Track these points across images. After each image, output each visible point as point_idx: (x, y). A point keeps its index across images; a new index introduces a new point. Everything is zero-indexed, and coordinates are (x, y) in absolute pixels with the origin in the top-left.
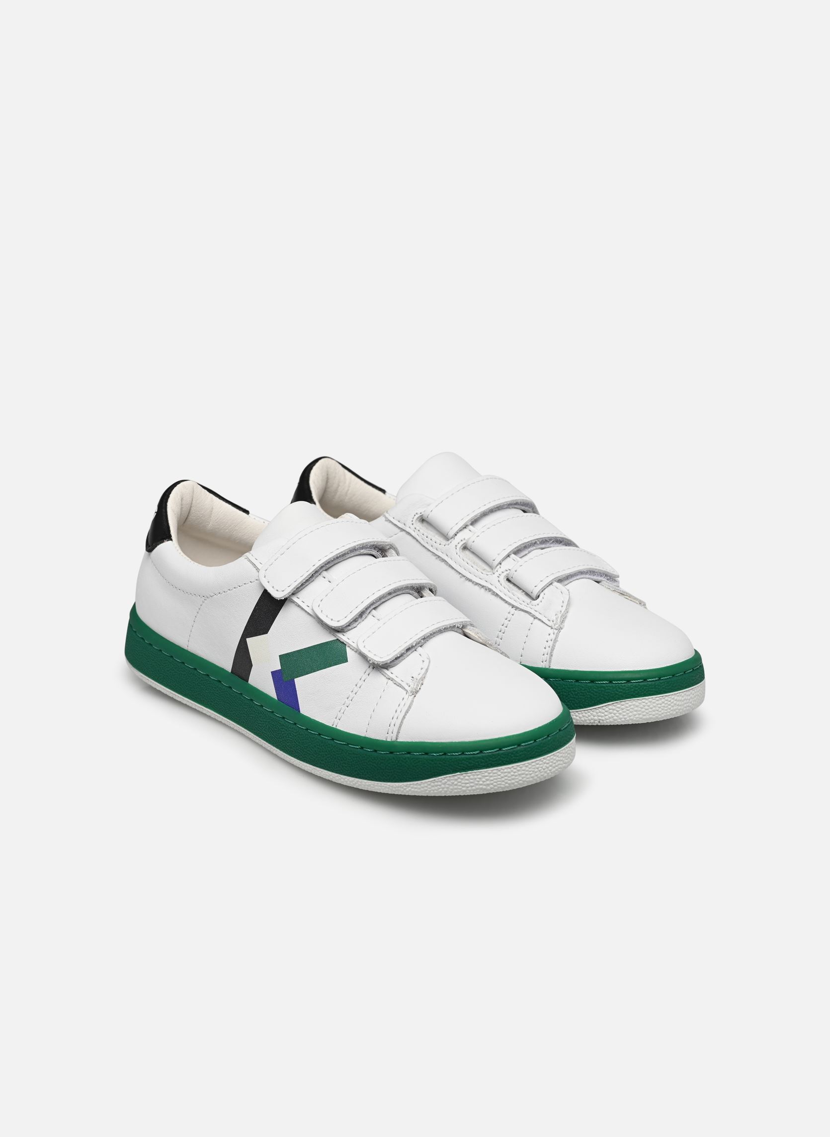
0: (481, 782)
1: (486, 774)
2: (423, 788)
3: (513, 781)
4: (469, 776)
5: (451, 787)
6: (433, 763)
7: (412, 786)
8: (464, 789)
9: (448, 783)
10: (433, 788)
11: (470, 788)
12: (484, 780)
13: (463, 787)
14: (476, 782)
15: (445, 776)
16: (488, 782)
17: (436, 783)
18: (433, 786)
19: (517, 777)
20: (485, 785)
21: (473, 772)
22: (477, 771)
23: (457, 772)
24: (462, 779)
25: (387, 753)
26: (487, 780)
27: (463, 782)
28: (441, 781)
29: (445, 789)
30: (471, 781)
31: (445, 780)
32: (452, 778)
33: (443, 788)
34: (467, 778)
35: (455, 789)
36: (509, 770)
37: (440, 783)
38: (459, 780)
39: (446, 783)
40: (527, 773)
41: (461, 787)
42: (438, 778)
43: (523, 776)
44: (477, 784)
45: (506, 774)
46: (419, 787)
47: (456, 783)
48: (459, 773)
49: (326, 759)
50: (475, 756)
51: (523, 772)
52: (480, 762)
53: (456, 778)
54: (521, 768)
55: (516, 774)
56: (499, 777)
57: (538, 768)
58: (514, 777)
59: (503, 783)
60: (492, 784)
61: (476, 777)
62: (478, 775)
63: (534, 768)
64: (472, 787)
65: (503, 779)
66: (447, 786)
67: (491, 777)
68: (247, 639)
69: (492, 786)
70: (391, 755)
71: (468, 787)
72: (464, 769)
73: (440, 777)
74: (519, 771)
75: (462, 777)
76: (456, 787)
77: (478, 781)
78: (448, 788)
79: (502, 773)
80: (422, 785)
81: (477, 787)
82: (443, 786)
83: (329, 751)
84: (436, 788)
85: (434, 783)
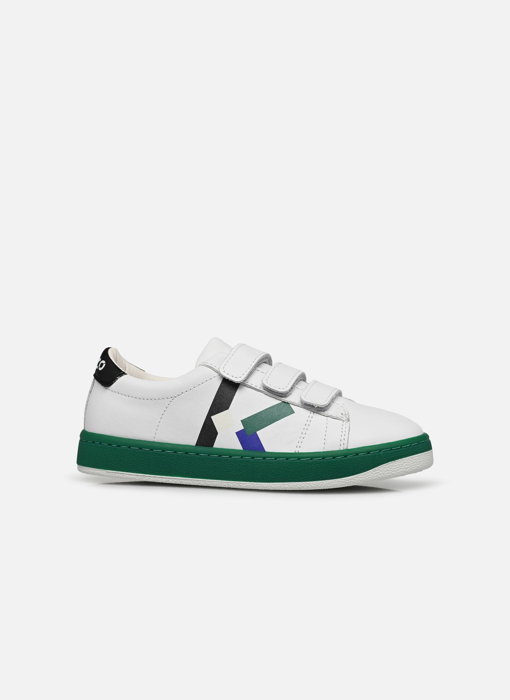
0: (403, 467)
1: (406, 461)
2: (367, 476)
4: (396, 464)
5: (386, 473)
6: (374, 458)
7: (360, 476)
8: (393, 472)
9: (384, 470)
10: (374, 475)
11: (397, 472)
12: (404, 465)
13: (393, 471)
14: (401, 467)
15: (382, 465)
16: (407, 466)
17: (376, 471)
18: (374, 474)
20: (405, 469)
21: (398, 460)
22: (401, 459)
23: (389, 461)
24: (392, 466)
25: (343, 457)
26: (406, 465)
27: (393, 468)
28: (379, 470)
29: (382, 475)
30: (398, 466)
31: (382, 468)
32: (386, 466)
33: (381, 474)
34: (395, 465)
35: (388, 473)
36: (417, 458)
37: (378, 471)
38: (391, 467)
39: (383, 470)
41: (391, 472)
42: (377, 467)
44: (401, 468)
46: (365, 476)
47: (388, 469)
48: (390, 462)
49: (295, 474)
50: (399, 450)
52: (402, 454)
53: (389, 465)
56: (412, 462)
59: (414, 467)
60: (409, 468)
61: (400, 463)
62: (401, 462)
64: (398, 470)
65: (414, 464)
66: (383, 472)
67: (408, 463)
68: (211, 417)
69: (409, 469)
70: (345, 458)
71: (396, 471)
72: (393, 459)
73: (379, 467)
75: (392, 464)
76: (388, 472)
77: (401, 466)
78: (383, 473)
79: (414, 460)
80: (367, 475)
81: (401, 470)
82: (381, 472)
83: (297, 467)
84: (376, 474)
85: (375, 471)
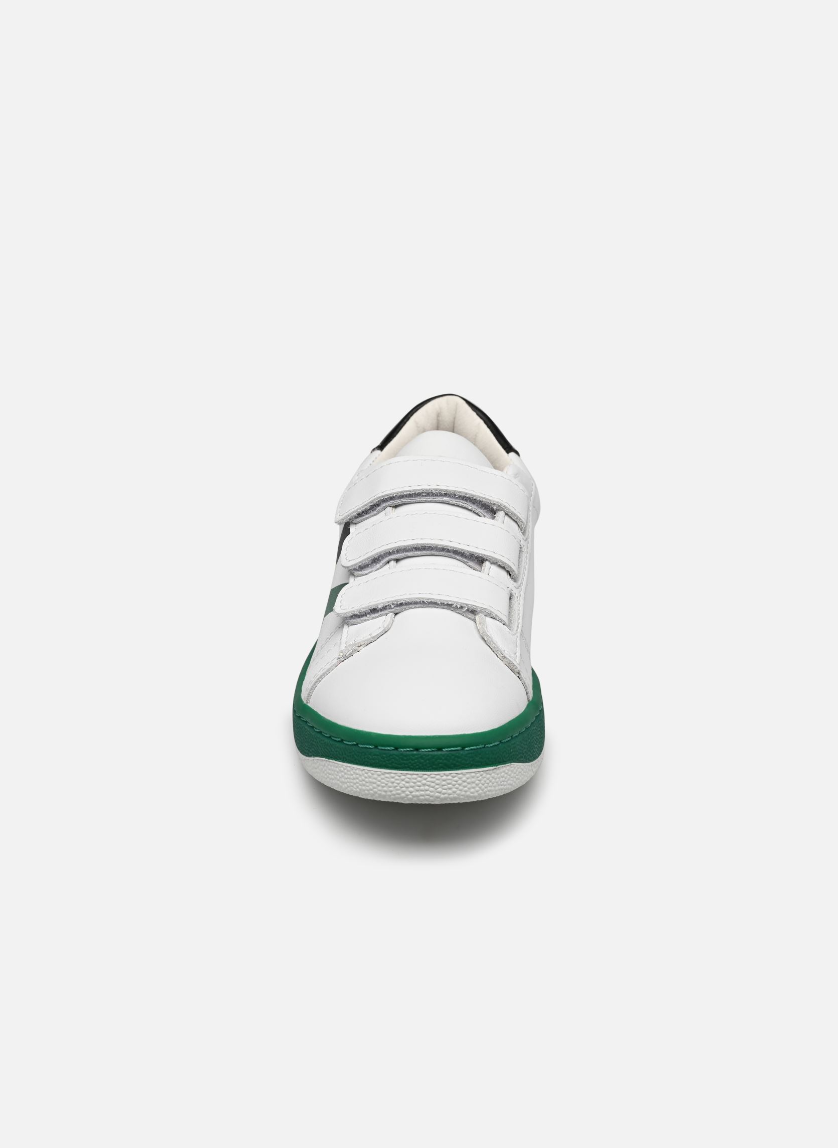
3: (364, 788)
19: (367, 784)
40: (379, 783)
43: (375, 785)
45: (358, 776)
51: (374, 781)
54: (373, 774)
55: (367, 780)
57: (393, 783)
58: (364, 782)
63: (388, 781)
74: (370, 777)
